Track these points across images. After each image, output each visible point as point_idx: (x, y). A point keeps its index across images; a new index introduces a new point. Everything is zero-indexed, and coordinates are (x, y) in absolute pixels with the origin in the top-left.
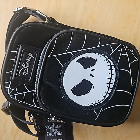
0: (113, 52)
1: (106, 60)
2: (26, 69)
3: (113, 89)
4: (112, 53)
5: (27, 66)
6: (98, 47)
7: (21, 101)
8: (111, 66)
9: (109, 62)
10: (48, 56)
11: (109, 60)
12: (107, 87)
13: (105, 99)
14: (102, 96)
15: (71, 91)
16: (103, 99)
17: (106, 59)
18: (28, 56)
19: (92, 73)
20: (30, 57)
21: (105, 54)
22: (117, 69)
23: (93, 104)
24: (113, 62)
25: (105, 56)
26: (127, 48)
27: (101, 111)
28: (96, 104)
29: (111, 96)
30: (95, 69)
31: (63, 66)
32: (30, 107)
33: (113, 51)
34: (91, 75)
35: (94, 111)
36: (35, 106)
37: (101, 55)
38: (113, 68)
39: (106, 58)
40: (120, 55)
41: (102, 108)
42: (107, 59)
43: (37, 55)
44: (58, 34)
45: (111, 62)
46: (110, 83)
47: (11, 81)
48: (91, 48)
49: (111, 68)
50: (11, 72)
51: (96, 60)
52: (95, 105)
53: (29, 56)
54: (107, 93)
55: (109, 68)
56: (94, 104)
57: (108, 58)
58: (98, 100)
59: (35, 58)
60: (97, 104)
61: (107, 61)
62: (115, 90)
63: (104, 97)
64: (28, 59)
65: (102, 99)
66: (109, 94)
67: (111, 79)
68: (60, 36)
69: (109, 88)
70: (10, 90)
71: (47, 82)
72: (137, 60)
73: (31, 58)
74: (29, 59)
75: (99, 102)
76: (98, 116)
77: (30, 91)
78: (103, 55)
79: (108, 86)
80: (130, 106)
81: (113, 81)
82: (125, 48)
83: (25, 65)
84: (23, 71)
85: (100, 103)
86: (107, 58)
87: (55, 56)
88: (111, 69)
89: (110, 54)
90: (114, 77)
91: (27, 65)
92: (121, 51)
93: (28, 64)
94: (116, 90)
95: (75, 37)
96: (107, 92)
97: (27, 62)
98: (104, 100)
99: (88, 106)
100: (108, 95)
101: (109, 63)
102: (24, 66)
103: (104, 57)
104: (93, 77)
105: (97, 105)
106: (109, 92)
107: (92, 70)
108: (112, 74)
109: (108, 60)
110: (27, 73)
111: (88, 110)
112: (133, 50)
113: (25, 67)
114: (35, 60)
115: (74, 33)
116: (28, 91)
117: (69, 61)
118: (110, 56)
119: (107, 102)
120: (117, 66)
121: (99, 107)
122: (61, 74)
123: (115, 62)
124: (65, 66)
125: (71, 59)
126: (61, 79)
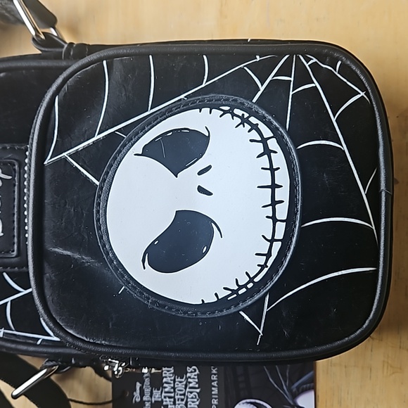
0: (262, 89)
1: (242, 123)
3: (289, 222)
4: (259, 93)
6: (203, 85)
7: (3, 331)
8: (264, 141)
9: (254, 127)
10: (45, 163)
11: (253, 120)
12: (267, 217)
13: (269, 264)
14: (257, 254)
15: (143, 261)
16: (263, 267)
17: (239, 121)
19: (204, 181)
21: (233, 103)
22: (290, 143)
23: (230, 292)
24: (269, 124)
25: (237, 111)
26: (315, 60)
27: (266, 310)
28: (240, 287)
29: (289, 248)
30: (210, 167)
31: (97, 183)
32: (39, 342)
33: (262, 85)
34: (201, 190)
35: (242, 313)
36: (49, 335)
37: (222, 112)
38: (273, 144)
39: (242, 117)
40: (291, 93)
41: (267, 299)
42: (244, 121)
44: (59, 80)
46: (274, 203)
48: (182, 96)
49: (266, 146)
51: (207, 135)
52: (240, 292)
54: (272, 241)
55: (259, 148)
56: (233, 292)
57: (246, 115)
58: (247, 273)
60: (245, 286)
61: (248, 127)
63: (265, 257)
65: (259, 265)
66: (280, 243)
67: (274, 186)
68: (66, 86)
69: (274, 220)
71: (56, 250)
72: (362, 94)
75: (251, 280)
76: (261, 332)
77: (25, 289)
78: (227, 108)
79: (271, 215)
80: (377, 271)
81: (283, 194)
82: (307, 65)
86: (243, 115)
87: (65, 154)
88: (267, 152)
89: (254, 100)
90: (283, 177)
92: (292, 79)
94: (302, 222)
95: (117, 74)
96: (270, 238)
98: (266, 270)
99: (216, 300)
100: (277, 246)
101: (254, 130)
103: (233, 115)
104: (210, 194)
105: (244, 290)
106: (280, 234)
107: (200, 173)
108: (273, 170)
109: (250, 123)
111: (217, 314)
112: (339, 63)
114: (15, 185)
115: (110, 59)
116: (19, 292)
117: (115, 158)
118: (256, 108)
119: (281, 272)
120: (286, 136)
121: (257, 297)
122: (98, 212)
123: (275, 123)
124: (104, 180)
125: (120, 151)
126: (99, 228)
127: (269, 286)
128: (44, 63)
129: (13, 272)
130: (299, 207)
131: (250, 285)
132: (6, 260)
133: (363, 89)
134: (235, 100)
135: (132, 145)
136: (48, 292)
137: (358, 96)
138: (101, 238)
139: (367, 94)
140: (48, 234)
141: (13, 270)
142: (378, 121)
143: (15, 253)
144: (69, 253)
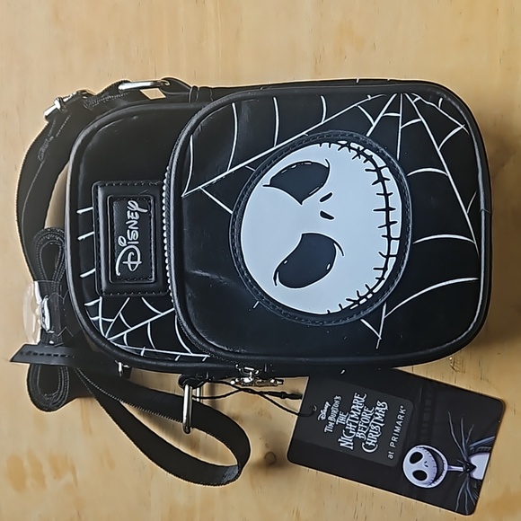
0: (374, 124)
1: (358, 155)
2: (133, 250)
3: (402, 239)
4: (372, 129)
5: (133, 240)
6: (322, 123)
7: (144, 349)
8: (378, 170)
9: (369, 158)
10: (183, 195)
11: (368, 152)
12: (383, 236)
13: (386, 277)
14: (375, 269)
15: (275, 278)
17: (356, 153)
18: (129, 212)
19: (326, 207)
20: (134, 212)
21: (349, 138)
22: (401, 172)
23: (352, 303)
24: (381, 155)
25: (353, 145)
26: (419, 98)
27: (383, 317)
28: (361, 298)
29: (403, 262)
30: (331, 194)
31: (231, 212)
32: (176, 359)
33: (374, 121)
34: (323, 215)
35: (363, 320)
36: (188, 352)
38: (386, 173)
39: (358, 150)
40: (400, 128)
41: (385, 307)
42: (360, 153)
43: (154, 201)
44: (194, 121)
45: (375, 157)
46: (388, 224)
47: (101, 298)
48: (304, 133)
49: (380, 175)
50: (94, 270)
51: (327, 166)
52: (361, 302)
53: (131, 211)
54: (388, 257)
56: (355, 302)
57: (362, 148)
58: (367, 286)
59: (149, 212)
60: (365, 297)
61: (363, 158)
62: (409, 240)
63: (382, 271)
64: (131, 219)
65: (377, 278)
66: (395, 258)
67: (388, 209)
68: (199, 126)
69: (389, 238)
70: (106, 324)
71: (196, 272)
72: (462, 126)
73: (137, 217)
74: (133, 218)
75: (370, 291)
76: (379, 336)
77: (162, 312)
78: (344, 142)
79: (386, 234)
80: (479, 281)
82: (413, 103)
83: (128, 240)
84: (125, 258)
85: (375, 291)
86: (359, 148)
87: (200, 187)
88: (381, 179)
89: (368, 135)
90: (396, 201)
91: (133, 237)
92: (400, 115)
93: (134, 235)
94: (413, 240)
95: (245, 115)
96: (386, 254)
97: (131, 230)
98: (383, 282)
99: (340, 309)
100: (392, 261)
101: (368, 161)
102: (124, 244)
103: (350, 148)
104: (331, 218)
105: (365, 300)
106: (394, 251)
107: (322, 200)
108: (386, 195)
109: (365, 155)
110: (138, 263)
111: (342, 322)
112: (441, 100)
113: (128, 245)
114: (150, 217)
115: (238, 102)
116: (158, 314)
117: (246, 189)
118: (370, 141)
119: (396, 283)
120: (397, 165)
121: (375, 306)
122: (233, 237)
123: (387, 154)
124: (237, 209)
125: (250, 183)
126: (235, 252)
127: (387, 295)
128: (173, 106)
129: (151, 297)
130: (410, 226)
131: (370, 296)
132: (144, 286)
133: (463, 122)
134: (352, 135)
135: (261, 177)
136: (190, 310)
137: (459, 129)
138: (237, 260)
139: (466, 126)
140: (187, 258)
141: (151, 294)
142: (477, 150)
143: (153, 279)
144: (207, 274)
